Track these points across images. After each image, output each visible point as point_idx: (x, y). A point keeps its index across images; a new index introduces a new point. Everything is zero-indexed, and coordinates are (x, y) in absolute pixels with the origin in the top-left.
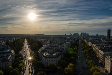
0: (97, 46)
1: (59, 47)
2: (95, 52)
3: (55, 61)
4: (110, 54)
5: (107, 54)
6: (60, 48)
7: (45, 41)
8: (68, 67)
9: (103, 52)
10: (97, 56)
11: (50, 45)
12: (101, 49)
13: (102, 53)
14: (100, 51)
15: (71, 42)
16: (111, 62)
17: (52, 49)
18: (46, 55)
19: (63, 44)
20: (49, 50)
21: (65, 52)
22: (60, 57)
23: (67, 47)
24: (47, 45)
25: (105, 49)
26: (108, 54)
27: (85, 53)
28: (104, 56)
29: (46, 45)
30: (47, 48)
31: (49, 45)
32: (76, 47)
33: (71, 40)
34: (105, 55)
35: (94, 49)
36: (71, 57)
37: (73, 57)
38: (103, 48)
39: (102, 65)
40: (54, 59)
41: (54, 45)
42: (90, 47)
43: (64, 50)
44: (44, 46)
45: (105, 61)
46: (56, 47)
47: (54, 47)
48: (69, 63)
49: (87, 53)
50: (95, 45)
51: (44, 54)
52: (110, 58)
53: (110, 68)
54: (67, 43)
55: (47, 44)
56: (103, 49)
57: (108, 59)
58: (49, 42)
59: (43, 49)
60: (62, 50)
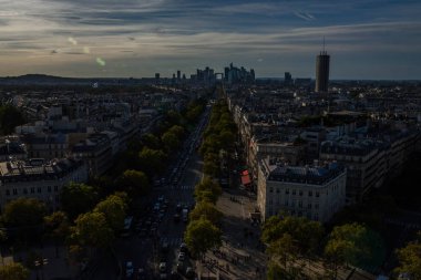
4: (279, 151)
5: (269, 150)
6: (92, 136)
8: (96, 210)
9: (260, 142)
11: (51, 123)
12: (257, 132)
13: (255, 147)
14: (253, 140)
17: (52, 140)
18: (9, 167)
20: (43, 146)
23: (127, 131)
24: (37, 123)
25: (273, 129)
26: (274, 150)
29: (33, 124)
30: (28, 138)
31: (43, 123)
34: (263, 153)
37: (132, 171)
38: (266, 130)
40: (43, 185)
41: (72, 125)
43: (109, 141)
44: (18, 128)
47: (66, 131)
50: (245, 119)
52: (271, 163)
56: (265, 133)
57: (263, 170)
59: (8, 141)
60: (94, 144)
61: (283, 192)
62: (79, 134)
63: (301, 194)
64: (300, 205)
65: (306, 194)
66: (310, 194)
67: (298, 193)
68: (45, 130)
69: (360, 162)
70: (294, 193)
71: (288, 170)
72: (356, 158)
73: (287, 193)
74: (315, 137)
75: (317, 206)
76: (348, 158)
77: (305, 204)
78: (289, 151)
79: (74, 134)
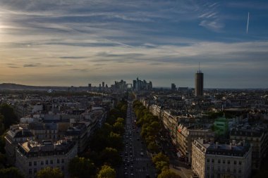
0: (173, 114)
1: (72, 121)
2: (168, 131)
3: (58, 162)
4: (203, 134)
5: (196, 134)
6: (75, 125)
7: (26, 106)
9: (188, 128)
10: (174, 141)
11: (43, 116)
12: (183, 122)
13: (185, 131)
14: (180, 127)
15: (107, 107)
16: (207, 153)
17: (48, 127)
18: (29, 146)
19: (83, 111)
20: (42, 131)
21: (88, 135)
22: (74, 151)
23: (93, 121)
24: (34, 116)
25: (192, 120)
26: (199, 134)
27: (145, 134)
28: (190, 139)
29: (32, 116)
30: (32, 126)
31: (38, 116)
32: (119, 119)
33: (105, 101)
34: (192, 136)
35: (165, 122)
36: (107, 148)
37: (111, 148)
38: (188, 120)
39: (186, 163)
40: (54, 158)
41: (57, 117)
42: (156, 118)
43: (85, 128)
44: (23, 120)
45: (193, 152)
46: (60, 120)
47: (56, 121)
48: (99, 164)
49: (148, 133)
50: (167, 113)
51: (25, 146)
52: (204, 142)
53: (203, 168)
54: (93, 108)
55: (35, 113)
56: (188, 123)
57: (199, 147)
58: (40, 108)
59: (20, 128)
60: (79, 130)
61: (216, 161)
62: (64, 123)
63: (229, 163)
64: (229, 171)
65: (232, 163)
66: (235, 163)
67: (226, 162)
68: (40, 121)
69: (257, 141)
70: (224, 162)
71: (219, 147)
72: (255, 139)
73: (219, 162)
74: (222, 125)
75: (240, 171)
76: (249, 138)
77: (232, 170)
78: (209, 134)
79: (61, 124)
